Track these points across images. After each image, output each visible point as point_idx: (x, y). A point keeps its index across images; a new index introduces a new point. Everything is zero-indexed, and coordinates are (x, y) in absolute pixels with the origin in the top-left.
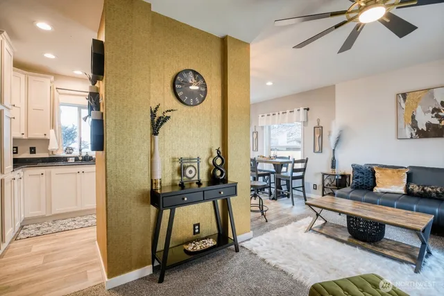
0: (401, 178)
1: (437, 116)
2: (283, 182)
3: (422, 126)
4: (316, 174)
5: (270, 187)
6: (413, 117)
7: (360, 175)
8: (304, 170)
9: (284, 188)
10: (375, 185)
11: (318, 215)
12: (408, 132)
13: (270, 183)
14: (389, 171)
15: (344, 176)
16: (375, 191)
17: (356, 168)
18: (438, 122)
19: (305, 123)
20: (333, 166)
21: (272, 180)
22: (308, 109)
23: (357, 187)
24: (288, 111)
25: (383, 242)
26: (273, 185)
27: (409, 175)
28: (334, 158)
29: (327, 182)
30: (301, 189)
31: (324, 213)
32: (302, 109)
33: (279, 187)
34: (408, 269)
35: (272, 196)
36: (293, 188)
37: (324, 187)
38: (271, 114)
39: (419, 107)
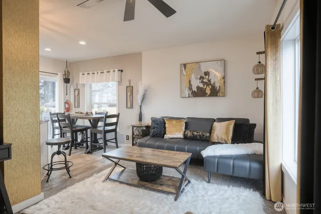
0: (181, 126)
1: (202, 82)
2: (99, 136)
3: (195, 89)
4: (129, 127)
5: (87, 141)
6: (190, 81)
7: (156, 126)
8: (116, 124)
9: (101, 141)
10: (165, 133)
11: (116, 164)
12: (187, 92)
13: (87, 138)
14: (174, 122)
15: (148, 127)
17: (154, 120)
18: (203, 86)
19: (120, 83)
20: (140, 119)
21: (89, 135)
22: (122, 71)
23: (155, 136)
24: (105, 71)
26: (89, 140)
27: (186, 124)
28: (141, 113)
29: (136, 133)
30: (114, 141)
32: (116, 70)
33: (95, 140)
35: (88, 150)
36: (108, 141)
37: (133, 138)
38: (91, 73)
39: (193, 75)
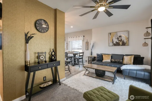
0: (109, 57)
1: (118, 40)
2: (76, 60)
3: (115, 43)
4: (87, 57)
5: (72, 62)
6: (113, 40)
7: (99, 57)
8: (83, 56)
9: (77, 62)
10: (103, 60)
11: (87, 70)
12: (111, 44)
13: (72, 60)
14: (107, 55)
15: (95, 57)
16: (103, 61)
17: (98, 55)
18: (118, 42)
19: (83, 41)
20: (91, 54)
21: (73, 59)
22: (84, 36)
23: (98, 61)
24: (78, 37)
25: (105, 77)
26: (73, 61)
27: (112, 56)
28: (92, 52)
29: (90, 59)
30: (82, 62)
31: (89, 69)
32: (82, 36)
33: (75, 61)
34: (111, 83)
35: (73, 65)
36: (80, 62)
37: (89, 61)
38: (72, 37)
39: (114, 37)
